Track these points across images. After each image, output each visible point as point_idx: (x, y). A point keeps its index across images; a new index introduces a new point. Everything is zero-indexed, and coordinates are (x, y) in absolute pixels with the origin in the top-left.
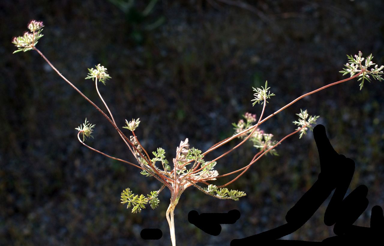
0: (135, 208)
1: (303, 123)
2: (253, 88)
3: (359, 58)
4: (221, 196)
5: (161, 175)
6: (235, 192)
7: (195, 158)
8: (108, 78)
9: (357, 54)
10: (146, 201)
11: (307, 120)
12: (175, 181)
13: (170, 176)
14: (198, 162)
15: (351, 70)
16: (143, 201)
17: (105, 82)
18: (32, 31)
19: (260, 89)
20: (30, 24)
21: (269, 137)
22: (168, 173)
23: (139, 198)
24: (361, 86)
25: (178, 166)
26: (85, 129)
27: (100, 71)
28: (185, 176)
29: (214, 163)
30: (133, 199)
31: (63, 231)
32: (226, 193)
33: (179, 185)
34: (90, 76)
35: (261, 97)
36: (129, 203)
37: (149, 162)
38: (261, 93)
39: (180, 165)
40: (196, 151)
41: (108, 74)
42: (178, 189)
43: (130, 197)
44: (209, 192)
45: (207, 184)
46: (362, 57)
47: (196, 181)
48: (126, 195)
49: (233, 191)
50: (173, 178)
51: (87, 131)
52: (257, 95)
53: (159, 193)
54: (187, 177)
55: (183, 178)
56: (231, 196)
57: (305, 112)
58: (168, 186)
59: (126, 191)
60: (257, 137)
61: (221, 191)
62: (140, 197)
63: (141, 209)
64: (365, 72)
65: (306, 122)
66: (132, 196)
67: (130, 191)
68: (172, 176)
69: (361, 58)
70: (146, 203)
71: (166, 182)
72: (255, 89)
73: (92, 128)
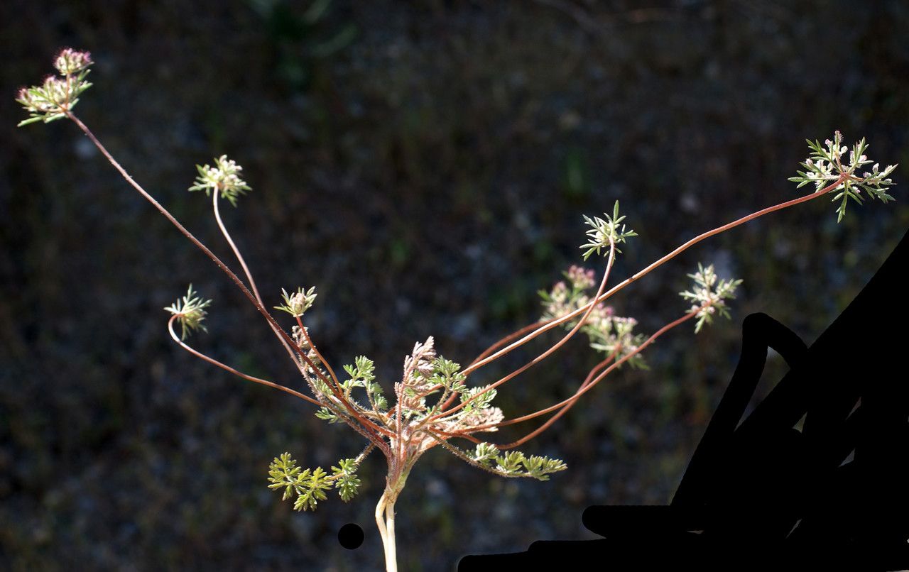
0: (302, 499)
1: (703, 295)
2: (585, 217)
3: (836, 148)
4: (507, 470)
5: (363, 421)
6: (541, 460)
7: (446, 382)
8: (244, 190)
9: (832, 139)
10: (329, 481)
11: (713, 289)
12: (397, 435)
13: (387, 423)
14: (451, 390)
15: (817, 174)
16: (323, 483)
17: (236, 199)
18: (64, 74)
19: (601, 221)
20: (60, 56)
21: (626, 325)
22: (381, 414)
23: (313, 475)
24: (840, 213)
25: (408, 401)
26: (188, 309)
27: (226, 173)
28: (423, 423)
29: (490, 392)
30: (297, 478)
31: (127, 533)
32: (518, 464)
33: (407, 444)
34: (202, 183)
35: (603, 238)
36: (288, 487)
37: (337, 388)
38: (602, 228)
39: (412, 398)
40: (447, 364)
41: (243, 181)
42: (404, 454)
43: (291, 473)
44: (479, 462)
45: (474, 440)
46: (842, 145)
47: (447, 434)
48: (282, 470)
49: (535, 459)
50: (393, 428)
51: (192, 316)
52: (594, 233)
53: (360, 463)
54: (425, 425)
55: (417, 427)
56: (531, 469)
57: (708, 271)
58: (380, 445)
59: (280, 460)
60: (600, 323)
61: (506, 458)
62: (315, 473)
63: (318, 500)
64: (849, 181)
65: (712, 294)
66: (296, 473)
67: (291, 460)
68: (391, 423)
69: (839, 147)
70: (328, 488)
71: (377, 437)
72: (590, 219)
73: (204, 309)
